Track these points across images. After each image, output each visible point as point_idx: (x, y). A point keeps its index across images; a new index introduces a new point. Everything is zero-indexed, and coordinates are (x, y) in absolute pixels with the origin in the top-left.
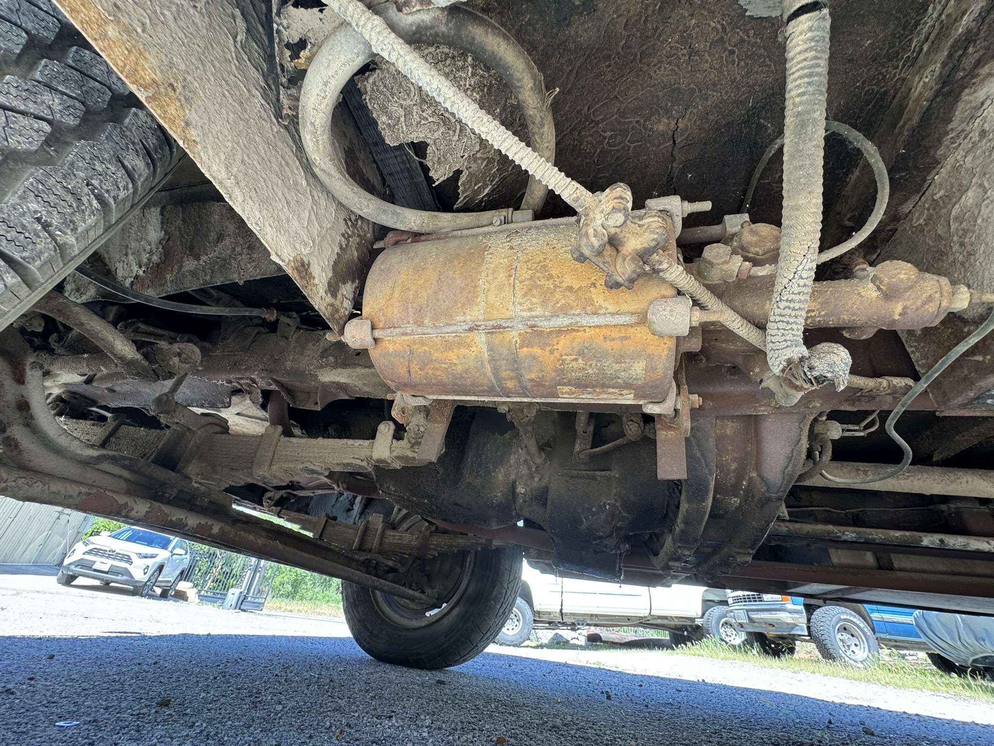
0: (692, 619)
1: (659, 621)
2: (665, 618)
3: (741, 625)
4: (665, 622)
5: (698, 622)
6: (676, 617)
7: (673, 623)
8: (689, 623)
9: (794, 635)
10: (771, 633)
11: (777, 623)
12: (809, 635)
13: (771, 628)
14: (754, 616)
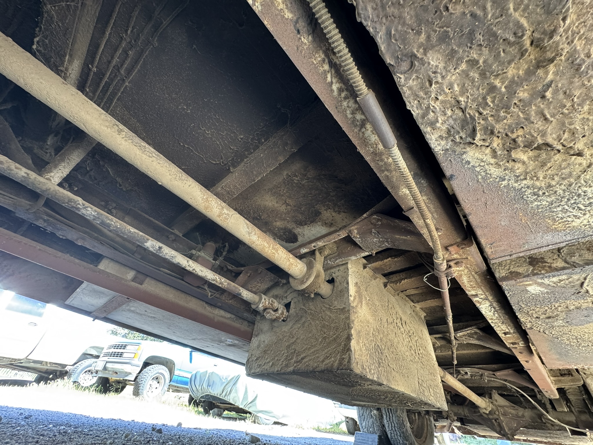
0: (64, 366)
1: (32, 365)
2: (41, 362)
3: (97, 372)
4: (38, 366)
5: (67, 368)
6: (50, 363)
7: (45, 367)
8: (60, 368)
9: (126, 380)
10: (113, 378)
11: (120, 372)
12: (135, 381)
13: (115, 375)
14: (109, 365)
